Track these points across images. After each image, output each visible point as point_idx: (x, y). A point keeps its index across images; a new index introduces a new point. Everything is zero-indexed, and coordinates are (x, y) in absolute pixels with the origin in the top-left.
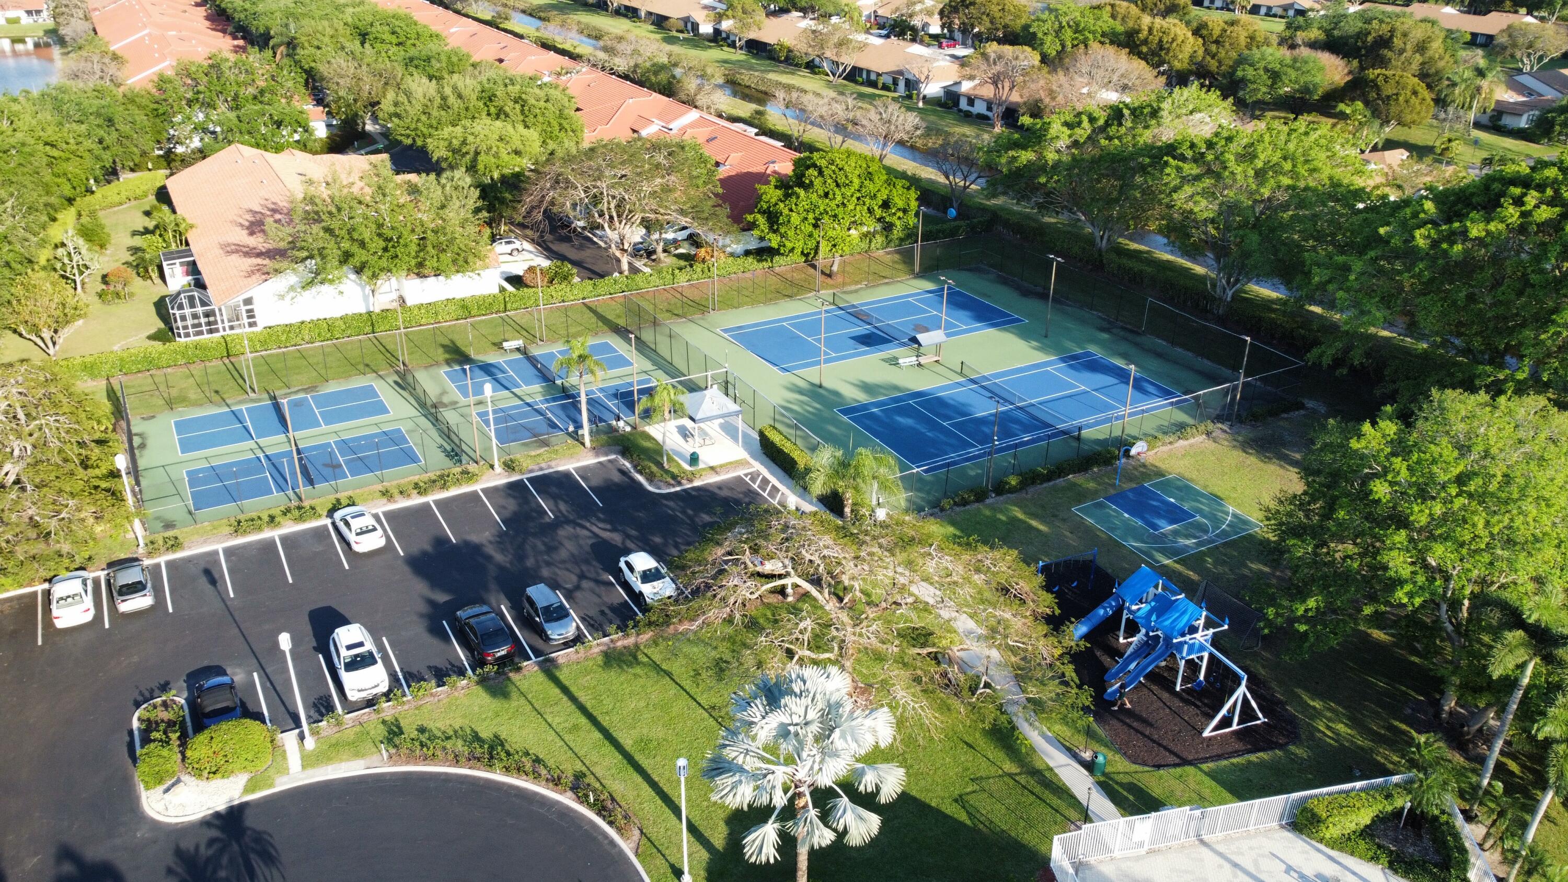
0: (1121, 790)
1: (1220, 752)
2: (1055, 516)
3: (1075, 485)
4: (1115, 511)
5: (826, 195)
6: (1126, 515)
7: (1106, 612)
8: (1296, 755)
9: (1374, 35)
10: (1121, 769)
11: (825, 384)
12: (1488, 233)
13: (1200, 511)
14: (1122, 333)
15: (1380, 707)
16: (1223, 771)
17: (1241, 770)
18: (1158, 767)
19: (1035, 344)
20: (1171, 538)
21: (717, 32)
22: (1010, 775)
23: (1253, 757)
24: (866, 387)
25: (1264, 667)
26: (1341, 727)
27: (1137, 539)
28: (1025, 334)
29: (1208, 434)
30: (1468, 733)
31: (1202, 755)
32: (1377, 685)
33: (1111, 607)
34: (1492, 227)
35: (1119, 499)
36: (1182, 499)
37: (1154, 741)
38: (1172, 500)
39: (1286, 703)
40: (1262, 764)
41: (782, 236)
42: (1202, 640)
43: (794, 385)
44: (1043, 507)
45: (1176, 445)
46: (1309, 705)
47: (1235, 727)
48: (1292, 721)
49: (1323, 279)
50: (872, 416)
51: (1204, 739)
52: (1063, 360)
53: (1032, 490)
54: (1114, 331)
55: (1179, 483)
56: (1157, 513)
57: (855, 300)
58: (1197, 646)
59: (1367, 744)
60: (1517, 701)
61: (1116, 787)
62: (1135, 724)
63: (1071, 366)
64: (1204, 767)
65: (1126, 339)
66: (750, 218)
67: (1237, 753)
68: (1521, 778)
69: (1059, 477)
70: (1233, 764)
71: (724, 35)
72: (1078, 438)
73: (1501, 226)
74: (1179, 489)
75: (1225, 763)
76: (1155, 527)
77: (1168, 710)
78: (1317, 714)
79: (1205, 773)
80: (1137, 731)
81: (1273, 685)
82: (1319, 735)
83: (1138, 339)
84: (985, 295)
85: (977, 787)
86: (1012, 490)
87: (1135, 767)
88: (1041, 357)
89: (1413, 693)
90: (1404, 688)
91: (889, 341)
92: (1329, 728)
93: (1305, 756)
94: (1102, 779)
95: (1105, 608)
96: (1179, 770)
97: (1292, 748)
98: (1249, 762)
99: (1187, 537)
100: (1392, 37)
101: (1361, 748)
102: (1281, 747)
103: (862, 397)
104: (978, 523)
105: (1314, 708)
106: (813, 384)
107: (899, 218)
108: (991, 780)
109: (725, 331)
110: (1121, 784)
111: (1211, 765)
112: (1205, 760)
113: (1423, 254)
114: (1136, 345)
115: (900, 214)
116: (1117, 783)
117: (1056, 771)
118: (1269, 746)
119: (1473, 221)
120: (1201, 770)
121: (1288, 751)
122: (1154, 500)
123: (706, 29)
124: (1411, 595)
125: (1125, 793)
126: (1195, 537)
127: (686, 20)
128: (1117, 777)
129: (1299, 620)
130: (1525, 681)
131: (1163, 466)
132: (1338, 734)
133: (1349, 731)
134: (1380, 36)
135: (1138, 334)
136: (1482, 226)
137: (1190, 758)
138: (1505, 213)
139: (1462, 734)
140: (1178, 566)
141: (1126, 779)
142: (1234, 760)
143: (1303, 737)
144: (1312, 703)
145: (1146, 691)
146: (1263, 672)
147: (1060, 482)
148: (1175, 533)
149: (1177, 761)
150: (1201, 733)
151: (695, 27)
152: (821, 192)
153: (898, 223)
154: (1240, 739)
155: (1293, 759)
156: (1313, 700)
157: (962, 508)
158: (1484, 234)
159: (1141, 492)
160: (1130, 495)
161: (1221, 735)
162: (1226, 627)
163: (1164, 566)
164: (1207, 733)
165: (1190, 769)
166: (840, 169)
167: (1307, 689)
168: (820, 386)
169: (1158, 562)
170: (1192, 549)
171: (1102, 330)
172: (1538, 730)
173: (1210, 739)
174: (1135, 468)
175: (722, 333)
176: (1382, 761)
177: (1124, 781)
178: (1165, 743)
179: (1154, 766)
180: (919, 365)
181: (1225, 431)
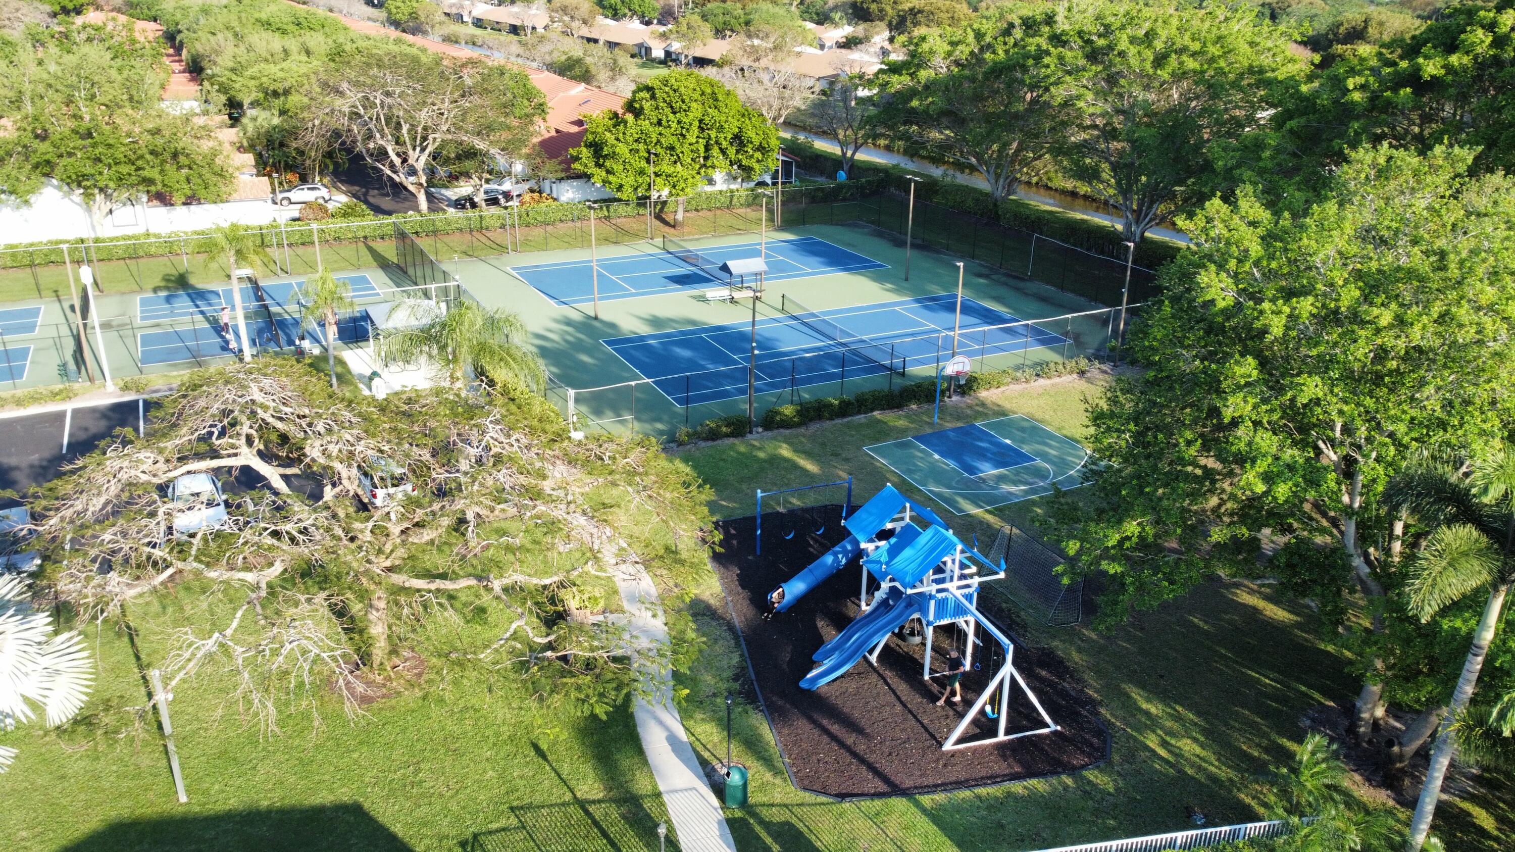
0: (763, 834)
1: (963, 776)
2: (836, 455)
3: (879, 421)
4: (922, 451)
5: (659, 123)
6: (937, 457)
7: (836, 559)
8: (1095, 785)
9: (1346, 25)
10: (778, 798)
11: (600, 316)
12: (1449, 68)
13: (1045, 457)
14: (1003, 279)
15: (1258, 714)
16: (958, 808)
17: (990, 808)
18: (842, 796)
19: (889, 286)
20: (991, 483)
21: (668, 54)
22: (582, 804)
23: (1018, 787)
24: (655, 322)
25: (1080, 650)
26: (1188, 746)
27: (939, 482)
28: (880, 277)
29: (1082, 373)
30: (1401, 758)
31: (931, 781)
32: (1258, 681)
33: (845, 552)
34: (1454, 59)
35: (936, 440)
36: (1023, 441)
37: (854, 755)
38: (1008, 441)
39: (1100, 703)
40: (1032, 798)
41: (608, 172)
42: (958, 593)
43: (566, 317)
44: (823, 445)
45: (1033, 384)
46: (1140, 710)
47: (1002, 737)
48: (1103, 731)
49: (1229, 165)
50: (647, 349)
51: (944, 754)
52: (918, 301)
53: (814, 427)
54: (993, 277)
55: (1025, 424)
56: (982, 455)
57: (691, 246)
58: (951, 604)
59: (1224, 773)
60: (1474, 677)
61: (758, 829)
62: (835, 728)
63: (927, 307)
64: (926, 800)
65: (1005, 284)
66: (573, 152)
67: (993, 779)
68: (1497, 839)
69: (859, 412)
70: (979, 797)
71: (674, 57)
72: (903, 374)
73: (1466, 60)
74: (1023, 430)
75: (965, 794)
76: (972, 470)
77: (899, 708)
78: (1153, 723)
79: (924, 811)
80: (833, 738)
81: (1089, 677)
82: (1144, 755)
83: (1021, 284)
84: (849, 245)
85: (514, 821)
86: (786, 424)
87: (809, 797)
88: (894, 298)
89: (1317, 695)
90: (1303, 688)
91: (711, 281)
92: (1164, 744)
93: (1111, 788)
94: (738, 814)
95: (835, 554)
96: (878, 803)
97: (1091, 775)
98: (1009, 794)
99: (1015, 483)
100: (1366, 27)
101: (1214, 779)
102: (1073, 771)
103: (644, 330)
104: (724, 460)
105: (1147, 713)
106: (589, 317)
107: (758, 161)
108: (544, 811)
109: (514, 269)
110: (767, 825)
111: (940, 797)
112: (933, 788)
113: (1359, 109)
114: (1017, 289)
115: (758, 155)
116: (761, 822)
117: (666, 798)
118: (1055, 767)
119: (1426, 57)
120: (918, 804)
121: (1083, 778)
122: (980, 440)
123: (658, 53)
124: (1268, 478)
125: (769, 840)
126: (1025, 483)
127: (640, 46)
128: (765, 813)
129: (1106, 554)
130: (1487, 636)
131: (1007, 405)
132: (1178, 756)
133: (1198, 750)
134: (1353, 28)
135: (1022, 279)
136: (1439, 61)
137: (908, 783)
138: (1472, 38)
139: (1391, 759)
140: (990, 518)
141: (777, 816)
142: (982, 791)
143: (1116, 758)
144: (1145, 706)
145: (874, 678)
146: (1076, 656)
147: (861, 418)
148: (1001, 478)
149: (882, 787)
150: (941, 745)
151: (648, 50)
152: (655, 120)
153: (757, 166)
154: (1004, 757)
155: (1088, 791)
156: (1148, 700)
157: (710, 443)
158: (1443, 71)
159: (969, 432)
160: (952, 435)
161: (975, 750)
162: (1002, 575)
163: (969, 516)
164: (948, 746)
165: (899, 803)
166: (675, 91)
167: (1142, 686)
168: (596, 318)
169: (960, 510)
170: (1017, 496)
171: (980, 275)
172: (1502, 716)
173: (953, 754)
174: (970, 407)
175: (514, 273)
176: (1248, 800)
177: (776, 819)
178: (871, 758)
179: (837, 795)
180: (732, 300)
181: (1105, 372)
